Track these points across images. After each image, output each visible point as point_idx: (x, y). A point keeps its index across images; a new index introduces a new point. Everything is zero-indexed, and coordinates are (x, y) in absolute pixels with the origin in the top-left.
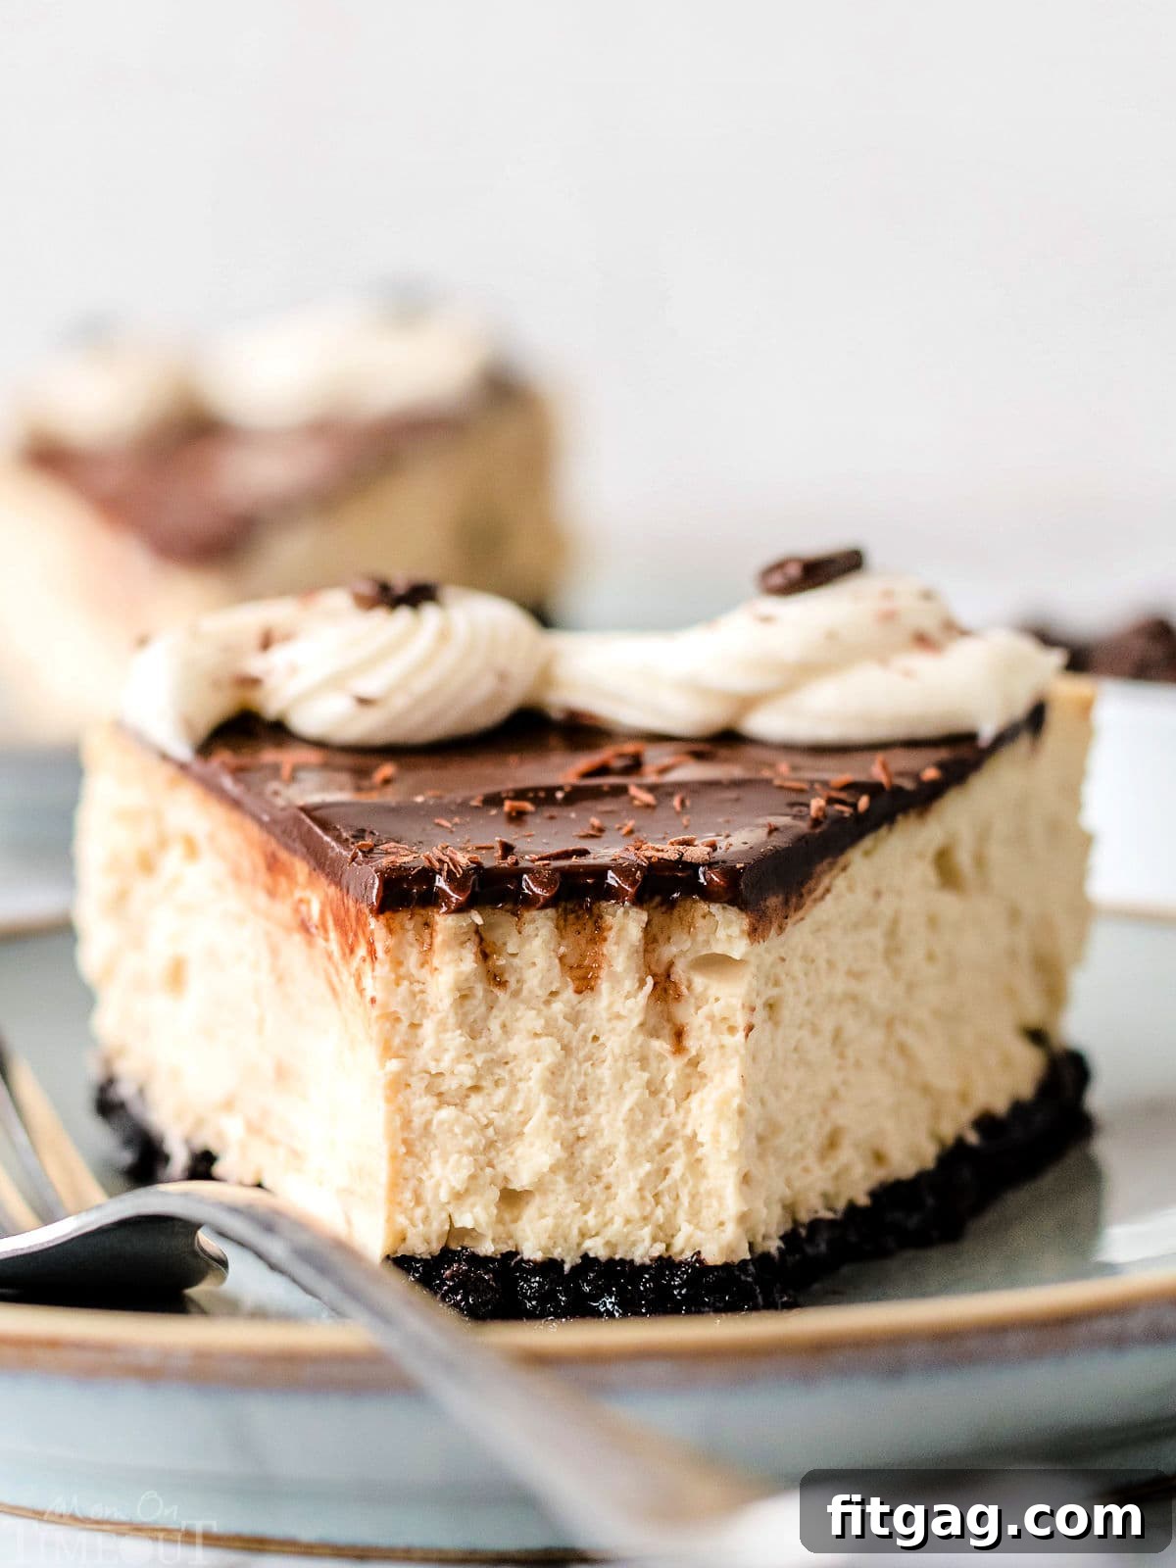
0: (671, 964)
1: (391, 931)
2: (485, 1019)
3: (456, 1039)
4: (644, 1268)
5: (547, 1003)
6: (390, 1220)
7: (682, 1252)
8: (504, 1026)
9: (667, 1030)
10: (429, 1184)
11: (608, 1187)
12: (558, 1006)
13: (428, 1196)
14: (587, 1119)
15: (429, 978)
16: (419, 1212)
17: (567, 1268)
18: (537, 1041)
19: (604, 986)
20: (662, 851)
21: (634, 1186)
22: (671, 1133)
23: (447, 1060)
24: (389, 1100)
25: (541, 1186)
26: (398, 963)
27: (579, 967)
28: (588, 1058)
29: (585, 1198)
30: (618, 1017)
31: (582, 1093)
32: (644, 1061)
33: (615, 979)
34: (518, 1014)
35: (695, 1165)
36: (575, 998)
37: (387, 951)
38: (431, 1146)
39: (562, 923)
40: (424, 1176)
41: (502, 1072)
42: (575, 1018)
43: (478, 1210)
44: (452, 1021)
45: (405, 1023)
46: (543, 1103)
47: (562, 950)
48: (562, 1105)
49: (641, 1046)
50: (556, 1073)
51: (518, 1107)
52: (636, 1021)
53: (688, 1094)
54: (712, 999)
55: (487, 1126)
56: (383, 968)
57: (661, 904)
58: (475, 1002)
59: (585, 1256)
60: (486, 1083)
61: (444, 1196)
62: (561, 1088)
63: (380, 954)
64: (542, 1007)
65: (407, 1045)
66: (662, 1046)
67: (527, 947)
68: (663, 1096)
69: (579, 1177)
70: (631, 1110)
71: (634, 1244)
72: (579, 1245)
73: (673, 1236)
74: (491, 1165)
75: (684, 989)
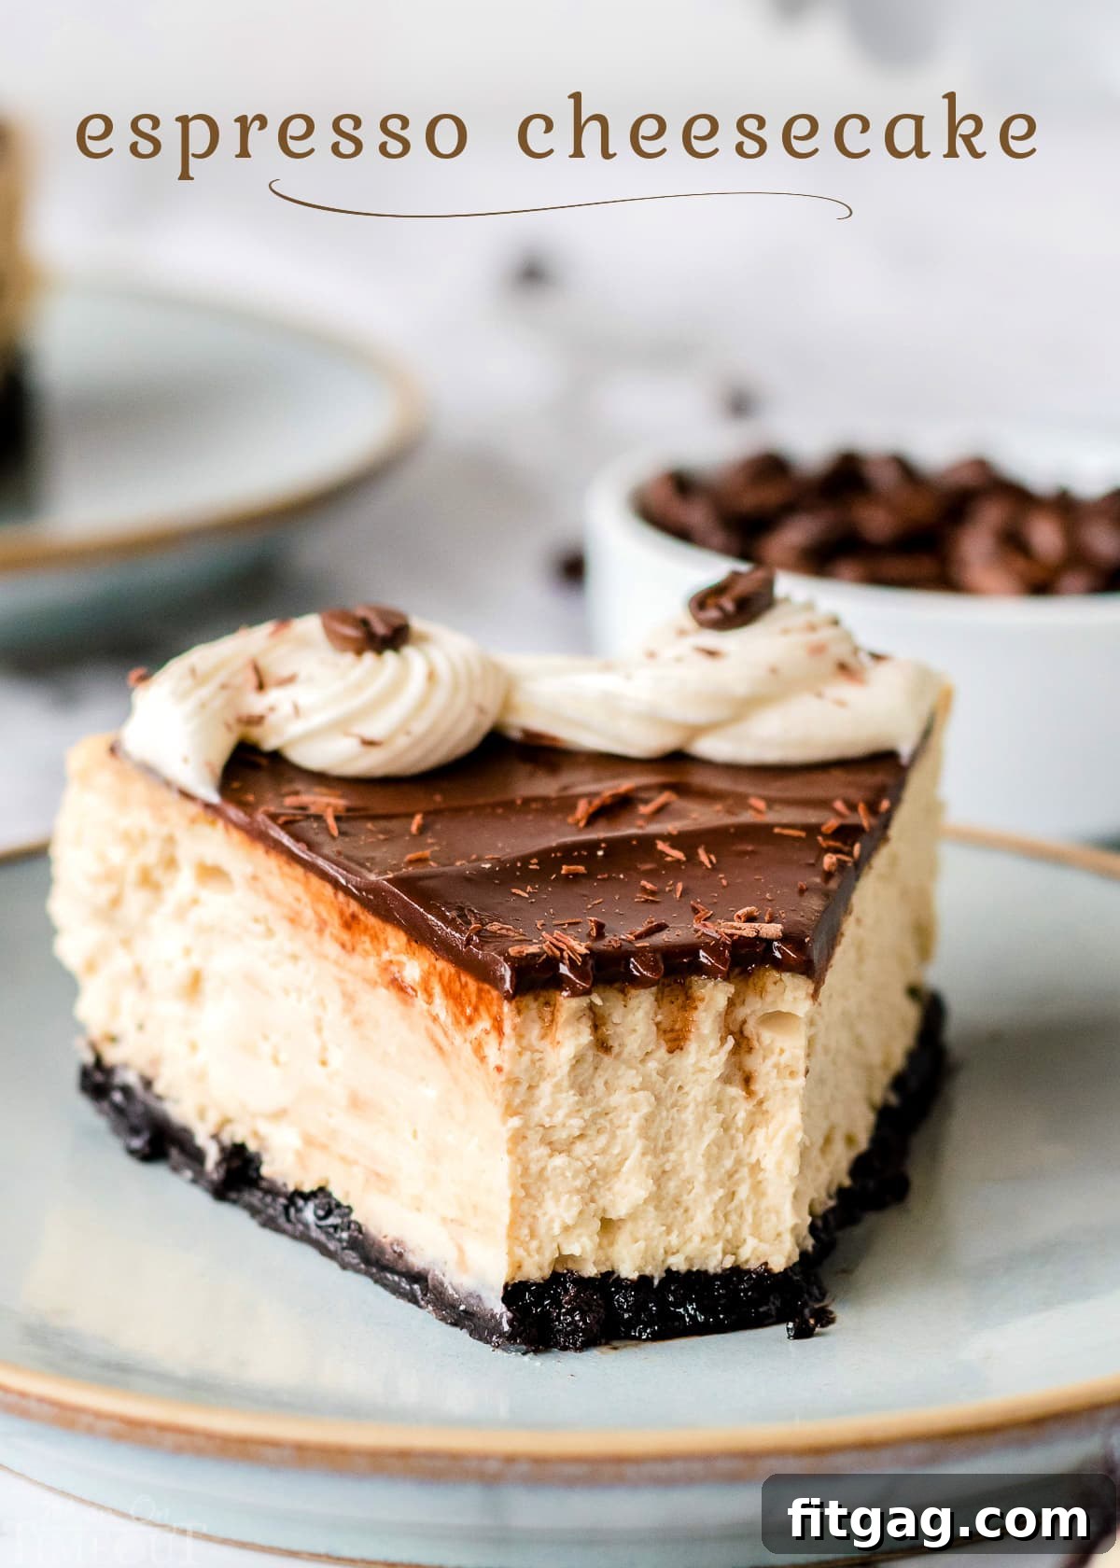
0: (744, 1022)
1: (519, 1012)
2: (592, 1078)
3: (569, 1098)
4: (716, 1276)
5: (643, 1061)
6: (510, 1253)
7: (747, 1261)
8: (606, 1083)
9: (738, 1077)
10: (543, 1222)
11: (686, 1211)
12: (652, 1065)
13: (542, 1229)
14: (672, 1156)
15: (549, 1048)
16: (534, 1244)
17: (656, 1282)
18: (635, 1095)
19: (692, 1046)
20: (740, 929)
21: (709, 1209)
22: (739, 1162)
23: (560, 1116)
24: (510, 1152)
25: (634, 1216)
26: (520, 1037)
27: (672, 1030)
28: (674, 1105)
29: (669, 1220)
30: (703, 1070)
31: (668, 1135)
32: (719, 1104)
33: (702, 1039)
34: (620, 1073)
35: (757, 1188)
36: (667, 1056)
37: (514, 1028)
38: (545, 1188)
39: (660, 996)
40: (539, 1213)
41: (603, 1122)
42: (664, 1074)
43: (585, 1240)
44: (566, 1084)
45: (525, 1085)
46: (639, 1146)
47: (659, 1018)
48: (652, 1146)
49: (719, 1093)
50: (649, 1119)
51: (616, 1150)
52: (717, 1075)
53: (752, 1128)
54: (777, 1050)
55: (590, 1168)
56: (510, 1043)
57: (740, 974)
58: (586, 1066)
59: (668, 1271)
60: (591, 1132)
61: (557, 1230)
62: (652, 1133)
63: (507, 1029)
64: (639, 1066)
65: (524, 1103)
66: (735, 1091)
67: (630, 1018)
68: (733, 1132)
69: (664, 1204)
70: (709, 1145)
71: (707, 1257)
72: (663, 1261)
73: (738, 1248)
74: (593, 1200)
75: (755, 1044)
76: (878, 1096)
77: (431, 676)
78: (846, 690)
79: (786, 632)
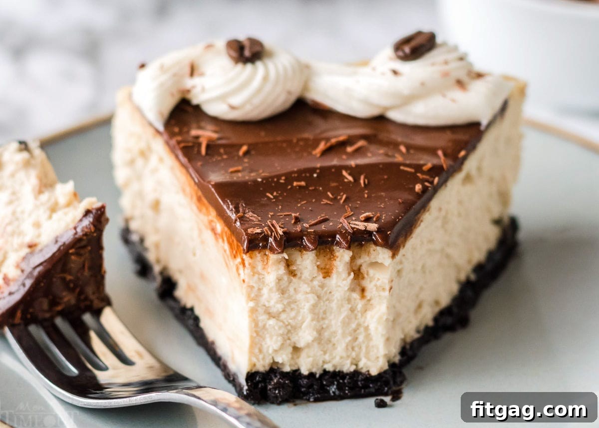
0: (361, 266)
1: (251, 258)
2: (288, 286)
3: (276, 296)
4: (347, 374)
5: (312, 281)
6: (250, 360)
7: (362, 368)
8: (295, 289)
9: (358, 289)
10: (265, 347)
11: (334, 345)
12: (316, 283)
13: (265, 350)
14: (327, 322)
15: (266, 274)
16: (261, 356)
17: (318, 376)
18: (307, 296)
19: (334, 275)
20: (358, 225)
21: (344, 345)
22: (359, 325)
23: (272, 303)
24: (250, 317)
25: (308, 346)
26: (253, 267)
27: (325, 269)
28: (328, 299)
29: (325, 349)
30: (339, 286)
31: (325, 313)
32: (349, 300)
33: (338, 273)
34: (301, 285)
35: (368, 337)
36: (323, 279)
37: (250, 264)
38: (266, 332)
39: (318, 254)
40: (263, 343)
41: (293, 306)
42: (322, 286)
43: (284, 356)
44: (275, 289)
45: (256, 289)
46: (309, 317)
47: (318, 263)
48: (317, 317)
49: (348, 296)
50: (315, 306)
51: (300, 318)
52: (346, 288)
53: (366, 310)
54: (376, 279)
55: (287, 325)
56: (248, 271)
57: (358, 245)
58: (284, 282)
59: (325, 371)
60: (288, 310)
61: (271, 351)
62: (317, 311)
63: (247, 263)
64: (310, 283)
65: (257, 296)
66: (356, 296)
67: (304, 262)
68: (356, 312)
69: (323, 342)
70: (344, 318)
71: (344, 365)
72: (322, 366)
73: (359, 361)
74: (289, 339)
75: (365, 276)
76: (463, 277)
77: (266, 78)
78: (457, 94)
79: (433, 64)
